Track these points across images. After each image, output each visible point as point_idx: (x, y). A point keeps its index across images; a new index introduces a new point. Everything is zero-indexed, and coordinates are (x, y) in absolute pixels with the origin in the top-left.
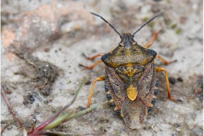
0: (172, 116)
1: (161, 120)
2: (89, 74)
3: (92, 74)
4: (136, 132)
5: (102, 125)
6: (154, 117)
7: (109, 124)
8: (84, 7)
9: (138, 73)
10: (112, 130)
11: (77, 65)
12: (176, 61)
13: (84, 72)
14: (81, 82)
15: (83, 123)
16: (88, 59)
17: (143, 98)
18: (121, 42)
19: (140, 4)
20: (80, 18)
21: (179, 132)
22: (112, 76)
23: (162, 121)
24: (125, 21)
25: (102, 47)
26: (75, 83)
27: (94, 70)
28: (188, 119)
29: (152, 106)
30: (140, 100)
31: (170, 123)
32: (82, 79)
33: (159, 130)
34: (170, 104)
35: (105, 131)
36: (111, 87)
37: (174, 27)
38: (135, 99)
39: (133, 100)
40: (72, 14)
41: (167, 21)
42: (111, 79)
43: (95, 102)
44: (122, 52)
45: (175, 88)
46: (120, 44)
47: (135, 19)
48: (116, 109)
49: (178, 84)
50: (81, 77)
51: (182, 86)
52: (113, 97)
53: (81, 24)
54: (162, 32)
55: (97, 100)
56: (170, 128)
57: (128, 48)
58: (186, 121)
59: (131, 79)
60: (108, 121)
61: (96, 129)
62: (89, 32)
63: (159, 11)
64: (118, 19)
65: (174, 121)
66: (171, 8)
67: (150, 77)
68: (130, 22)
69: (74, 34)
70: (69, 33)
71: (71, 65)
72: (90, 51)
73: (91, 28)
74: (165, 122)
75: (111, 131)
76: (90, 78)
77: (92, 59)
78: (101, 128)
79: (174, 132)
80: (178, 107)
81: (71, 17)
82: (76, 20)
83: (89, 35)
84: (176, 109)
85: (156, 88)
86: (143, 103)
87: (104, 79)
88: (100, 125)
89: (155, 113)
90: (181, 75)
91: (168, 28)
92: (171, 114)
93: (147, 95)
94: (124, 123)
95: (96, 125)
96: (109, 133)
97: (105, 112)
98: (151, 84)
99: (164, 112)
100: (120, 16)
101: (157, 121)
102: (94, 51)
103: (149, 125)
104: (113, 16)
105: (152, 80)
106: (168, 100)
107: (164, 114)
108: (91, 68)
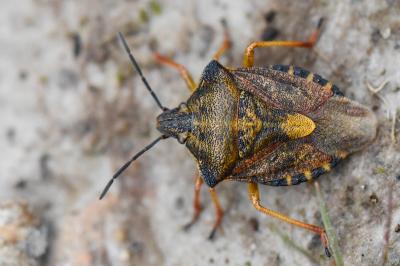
0: (352, 45)
1: (360, 70)
2: (234, 219)
3: (233, 212)
4: (382, 129)
5: (358, 203)
6: (350, 84)
7: (356, 187)
8: (75, 213)
9: (256, 106)
10: (372, 182)
11: (209, 243)
12: (224, 22)
13: (227, 231)
14: (250, 240)
15: (349, 245)
16: (197, 217)
17: (310, 104)
18: (177, 137)
19: (83, 87)
20: (99, 226)
21: (393, 32)
22: (253, 167)
23: (362, 67)
24: (120, 125)
25: (171, 183)
26: (253, 253)
27: (224, 208)
28: (365, 8)
29: (329, 86)
30: (315, 109)
31: (369, 52)
32: (244, 237)
33: (382, 77)
34: (325, 46)
35: (373, 197)
36: (277, 171)
37: (145, 17)
38: (312, 122)
39: (313, 127)
40: (89, 243)
41: (131, 31)
42: (261, 170)
43: (302, 212)
44: (202, 137)
45: (289, 30)
46: (181, 140)
47: (116, 102)
48: (327, 167)
49: (279, 22)
50: (240, 238)
51: (286, 14)
52: (301, 171)
53: (113, 226)
54: (153, 45)
55: (296, 208)
56: (382, 52)
57: (195, 123)
58: (368, 14)
59: (267, 124)
60: (350, 189)
61: (365, 218)
62: (133, 211)
63: (104, 46)
64: (111, 139)
65: (365, 41)
66: (99, 19)
67: (266, 82)
68: (123, 115)
69: (135, 245)
70: (132, 255)
71: (208, 258)
72: (180, 213)
73: (126, 203)
74: (364, 62)
75: (374, 183)
76: (243, 218)
77: (199, 208)
78: (365, 205)
79: (392, 43)
80: (333, 29)
81: (96, 246)
82: (103, 236)
83: (140, 209)
84: (338, 33)
85: (291, 72)
86: (322, 104)
87: (255, 187)
88: (357, 207)
89: (343, 80)
90: (257, 14)
91: (147, 31)
92: (348, 47)
93: (306, 94)
94: (360, 153)
95: (356, 216)
96: (379, 188)
97: (328, 192)
98: (281, 81)
99: (342, 61)
100: (106, 135)
101: (361, 78)
102: (180, 202)
103: (368, 99)
104: (103, 151)
105: (273, 77)
106: (315, 49)
107: (346, 61)
108: (221, 214)
